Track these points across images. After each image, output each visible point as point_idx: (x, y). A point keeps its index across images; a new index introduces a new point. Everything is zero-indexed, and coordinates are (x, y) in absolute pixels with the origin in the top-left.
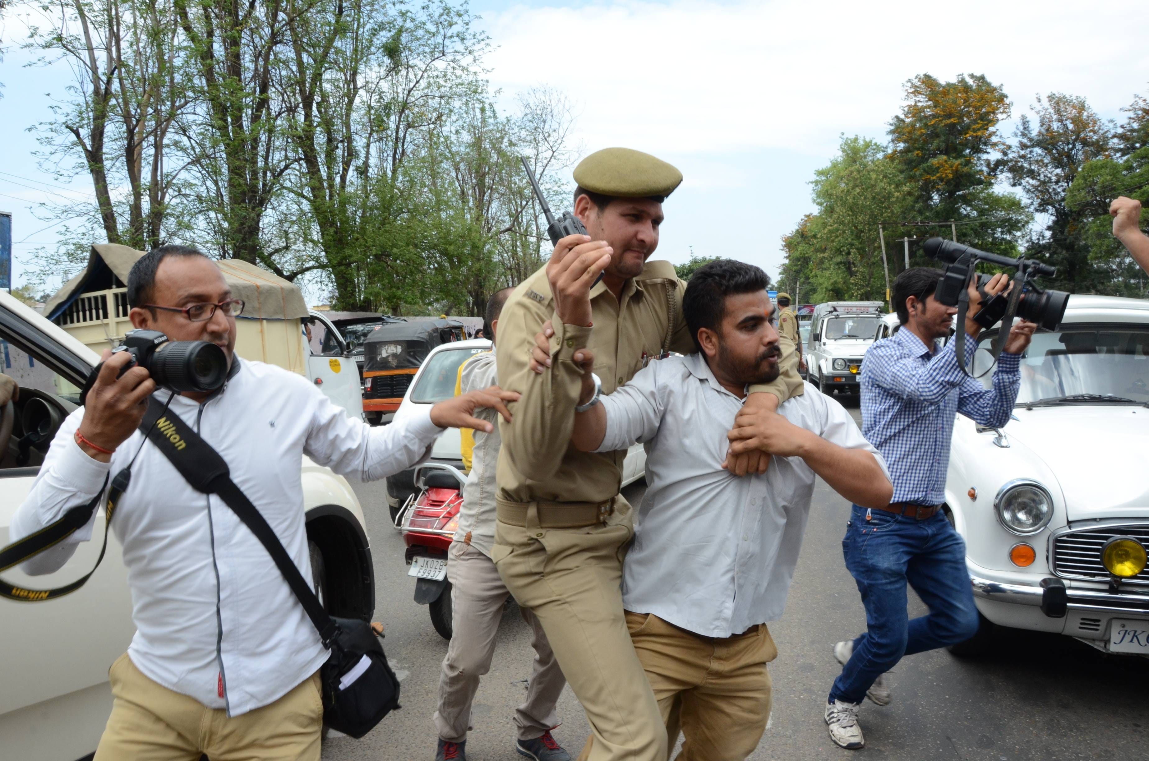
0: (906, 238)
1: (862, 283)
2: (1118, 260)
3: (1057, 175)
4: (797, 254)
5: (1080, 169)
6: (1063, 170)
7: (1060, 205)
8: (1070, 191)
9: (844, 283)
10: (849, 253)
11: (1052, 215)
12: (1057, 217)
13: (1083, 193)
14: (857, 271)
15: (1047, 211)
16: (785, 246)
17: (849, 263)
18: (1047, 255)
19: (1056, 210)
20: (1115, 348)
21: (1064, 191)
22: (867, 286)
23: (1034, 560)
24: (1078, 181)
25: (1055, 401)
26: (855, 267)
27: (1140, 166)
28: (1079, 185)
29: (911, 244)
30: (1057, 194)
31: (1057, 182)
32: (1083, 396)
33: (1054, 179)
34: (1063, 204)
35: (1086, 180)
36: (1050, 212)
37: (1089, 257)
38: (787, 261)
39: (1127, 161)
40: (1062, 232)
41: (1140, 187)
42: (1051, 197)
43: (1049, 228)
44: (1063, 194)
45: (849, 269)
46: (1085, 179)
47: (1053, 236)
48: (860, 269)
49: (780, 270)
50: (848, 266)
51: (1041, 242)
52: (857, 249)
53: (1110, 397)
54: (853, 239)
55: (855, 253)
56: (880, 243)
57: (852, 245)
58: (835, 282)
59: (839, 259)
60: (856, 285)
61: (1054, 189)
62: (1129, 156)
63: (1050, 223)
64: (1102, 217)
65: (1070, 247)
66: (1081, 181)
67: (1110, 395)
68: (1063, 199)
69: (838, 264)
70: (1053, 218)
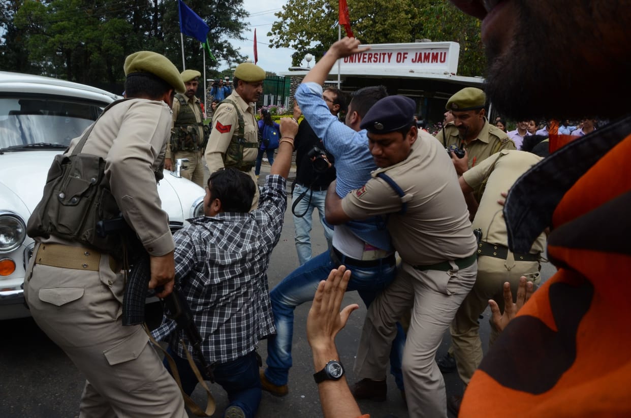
2: (44, 62)
3: (7, 5)
5: (22, 4)
6: (11, 2)
7: (10, 23)
8: (16, 16)
11: (5, 29)
12: (8, 30)
13: (24, 19)
15: (2, 26)
18: (3, 53)
19: (8, 27)
20: (54, 112)
21: (12, 15)
23: (15, 269)
24: (21, 11)
25: (20, 147)
27: (56, 10)
28: (21, 13)
30: (9, 16)
31: (8, 9)
32: (39, 144)
33: (6, 7)
34: (12, 23)
35: (26, 11)
36: (4, 26)
37: (29, 58)
39: (49, 6)
40: (13, 41)
41: (56, 22)
42: (4, 17)
43: (4, 37)
44: (12, 17)
46: (25, 9)
47: (6, 42)
53: (57, 145)
61: (6, 13)
62: (51, 4)
63: (5, 34)
64: (36, 35)
65: (17, 50)
66: (22, 11)
67: (56, 143)
68: (12, 20)
70: (6, 31)
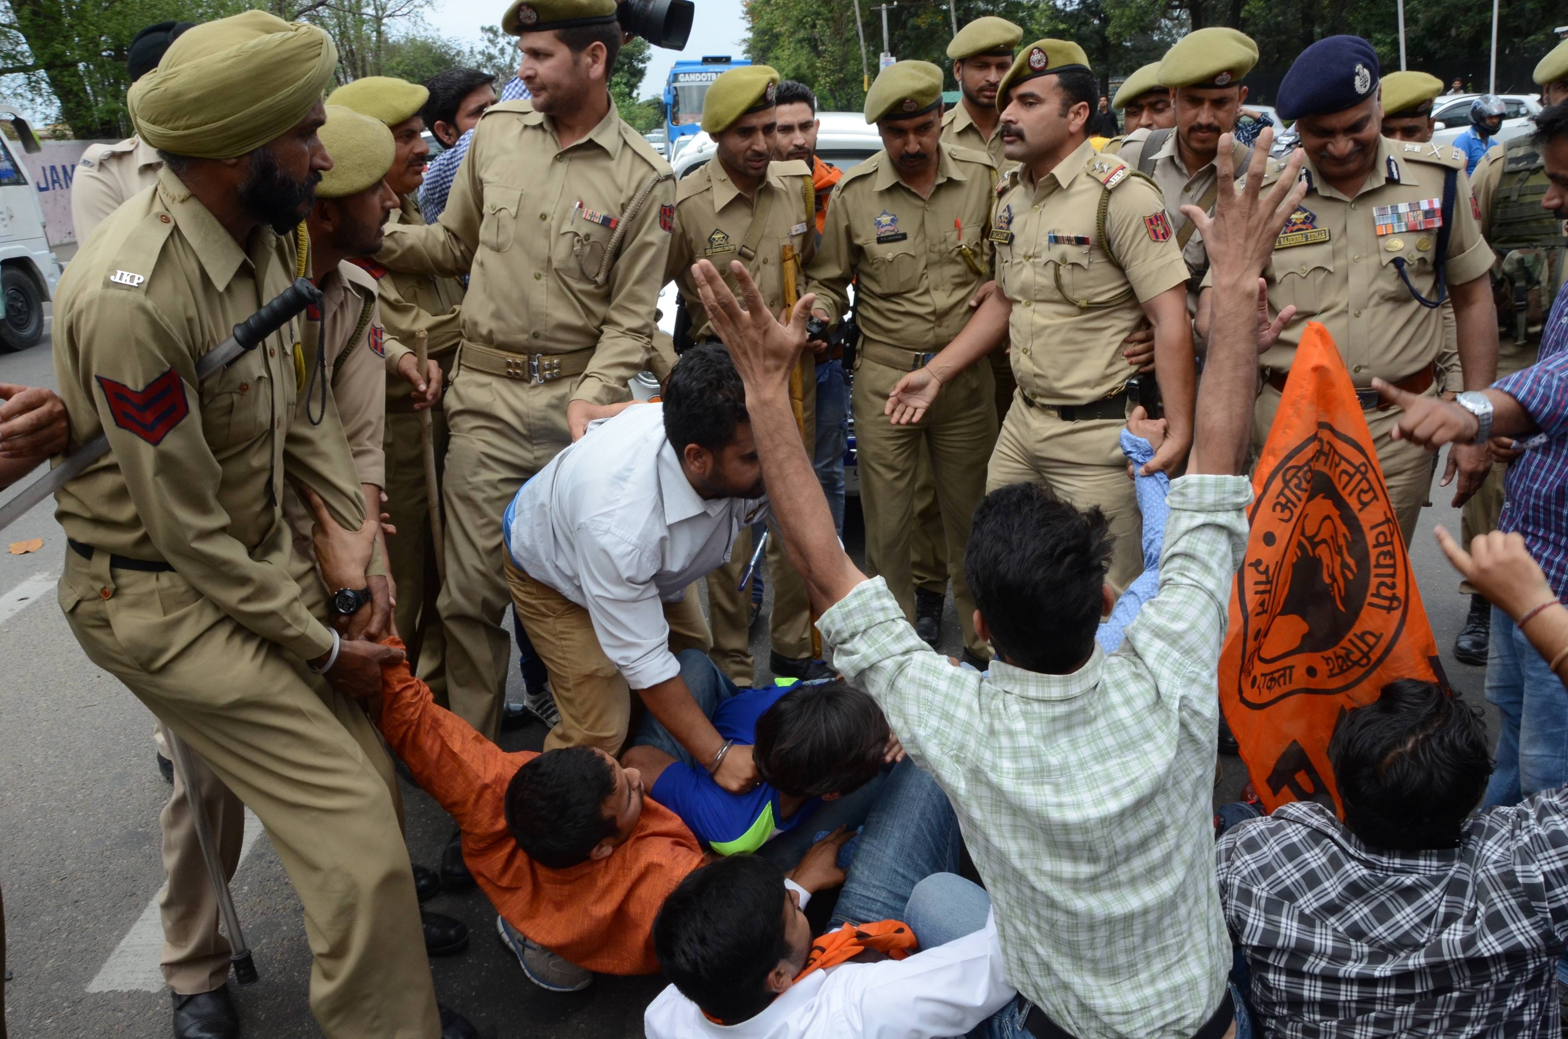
0: (884, 5)
1: (832, 67)
4: (763, 24)
9: (809, 67)
10: (814, 26)
14: (825, 51)
16: (747, 13)
17: (816, 40)
22: (840, 71)
26: (823, 44)
29: (890, 12)
38: (750, 35)
45: (814, 48)
48: (830, 47)
49: (744, 47)
50: (813, 44)
51: (1068, 9)
52: (826, 20)
54: (819, 6)
55: (822, 26)
56: (854, 12)
57: (818, 14)
58: (799, 67)
59: (802, 34)
60: (824, 69)
69: (800, 41)
